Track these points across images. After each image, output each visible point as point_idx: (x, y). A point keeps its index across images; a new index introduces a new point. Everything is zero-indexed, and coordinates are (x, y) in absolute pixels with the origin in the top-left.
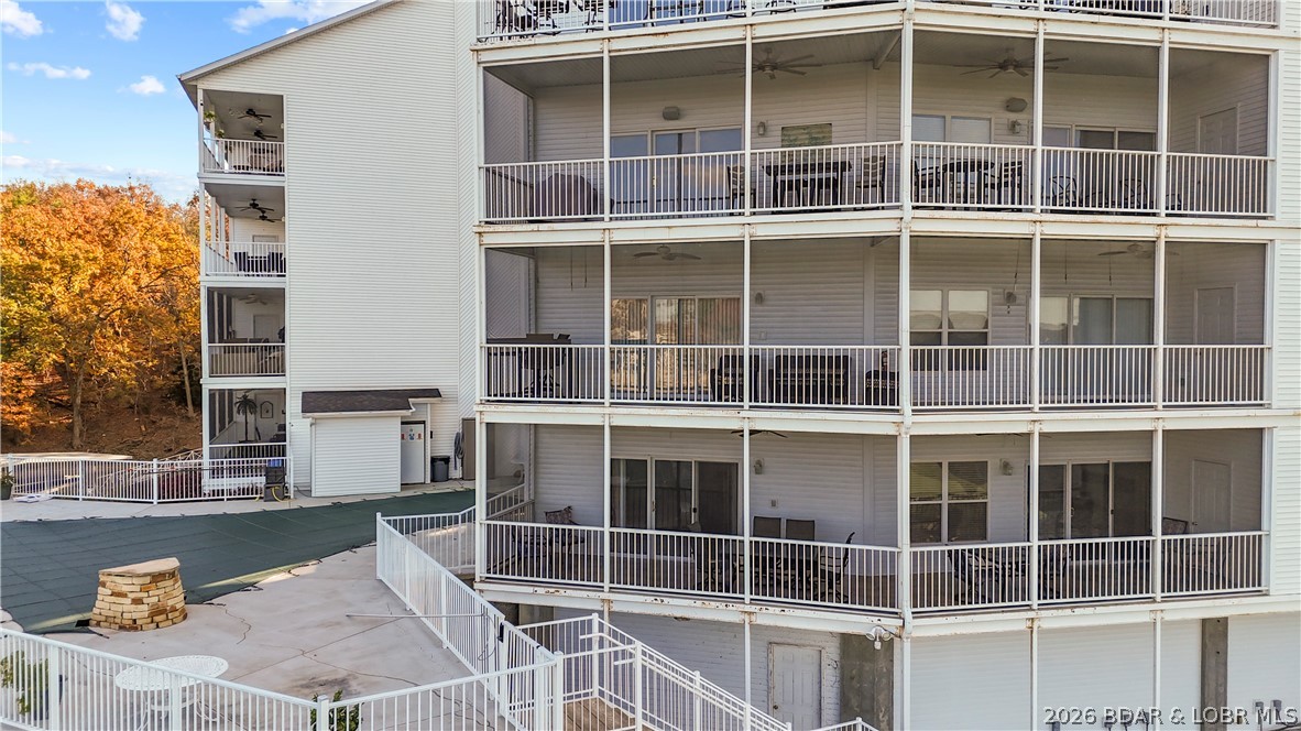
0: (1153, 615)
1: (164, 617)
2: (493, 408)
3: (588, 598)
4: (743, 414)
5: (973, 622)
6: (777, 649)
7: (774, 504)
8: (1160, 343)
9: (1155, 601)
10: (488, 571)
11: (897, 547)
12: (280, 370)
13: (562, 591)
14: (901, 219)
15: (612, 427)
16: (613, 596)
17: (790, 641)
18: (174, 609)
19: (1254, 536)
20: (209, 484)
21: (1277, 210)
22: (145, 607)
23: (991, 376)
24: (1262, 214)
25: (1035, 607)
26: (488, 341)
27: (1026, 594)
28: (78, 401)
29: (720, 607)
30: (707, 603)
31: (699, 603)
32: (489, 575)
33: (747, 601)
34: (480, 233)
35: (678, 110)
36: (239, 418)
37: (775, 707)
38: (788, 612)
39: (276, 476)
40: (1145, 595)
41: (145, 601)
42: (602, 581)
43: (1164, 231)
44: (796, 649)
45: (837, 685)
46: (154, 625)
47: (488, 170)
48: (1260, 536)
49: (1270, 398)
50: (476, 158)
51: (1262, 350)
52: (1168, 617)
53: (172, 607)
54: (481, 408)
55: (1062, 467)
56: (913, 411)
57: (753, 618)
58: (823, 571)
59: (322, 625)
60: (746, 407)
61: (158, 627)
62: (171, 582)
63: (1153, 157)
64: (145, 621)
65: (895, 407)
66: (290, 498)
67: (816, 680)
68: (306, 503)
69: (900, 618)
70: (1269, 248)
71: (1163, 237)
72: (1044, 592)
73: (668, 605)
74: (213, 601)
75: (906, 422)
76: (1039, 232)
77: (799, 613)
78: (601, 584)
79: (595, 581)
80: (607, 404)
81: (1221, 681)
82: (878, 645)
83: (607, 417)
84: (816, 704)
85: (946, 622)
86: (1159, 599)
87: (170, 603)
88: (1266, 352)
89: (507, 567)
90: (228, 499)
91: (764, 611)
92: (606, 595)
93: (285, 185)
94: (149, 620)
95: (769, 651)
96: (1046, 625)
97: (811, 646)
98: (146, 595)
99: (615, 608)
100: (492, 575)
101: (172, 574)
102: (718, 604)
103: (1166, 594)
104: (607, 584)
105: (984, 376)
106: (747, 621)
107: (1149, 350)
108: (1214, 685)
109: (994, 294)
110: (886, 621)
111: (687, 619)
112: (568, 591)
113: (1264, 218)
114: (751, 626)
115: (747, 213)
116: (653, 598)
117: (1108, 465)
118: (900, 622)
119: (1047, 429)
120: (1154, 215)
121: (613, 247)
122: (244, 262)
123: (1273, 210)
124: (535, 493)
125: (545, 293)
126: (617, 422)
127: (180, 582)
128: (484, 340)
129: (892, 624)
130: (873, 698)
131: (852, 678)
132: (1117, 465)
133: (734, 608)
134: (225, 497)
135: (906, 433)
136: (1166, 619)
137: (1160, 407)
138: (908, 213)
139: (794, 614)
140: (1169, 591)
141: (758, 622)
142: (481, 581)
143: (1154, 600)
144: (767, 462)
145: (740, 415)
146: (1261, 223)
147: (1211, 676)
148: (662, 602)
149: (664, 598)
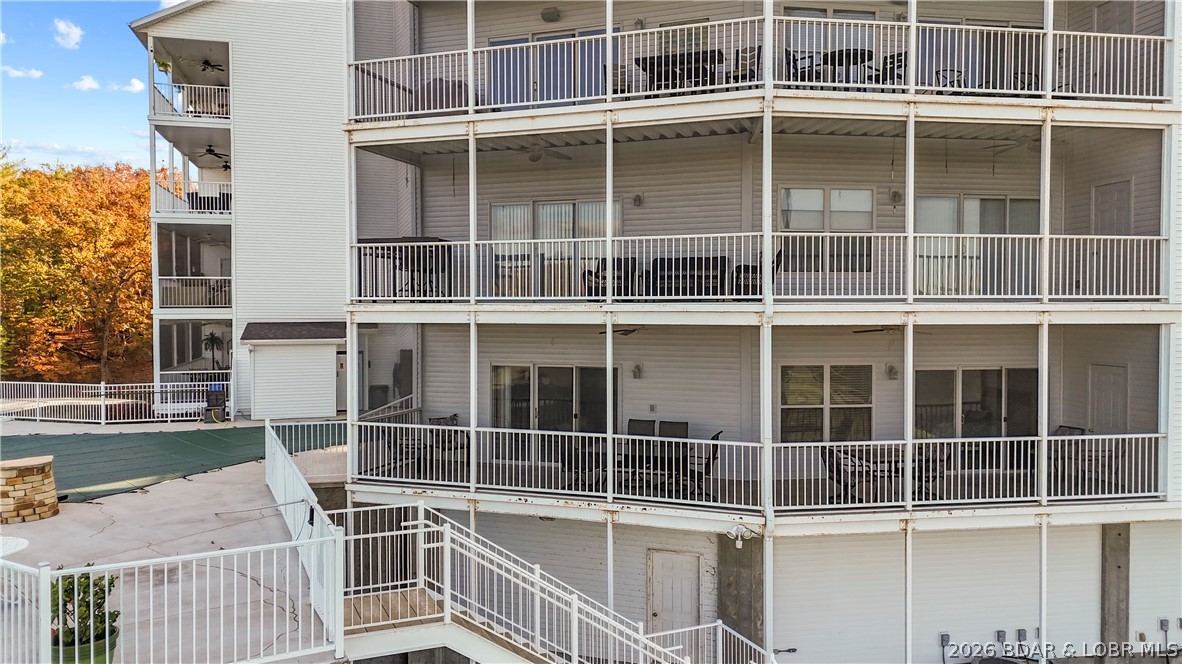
0: (1038, 520)
1: (30, 511)
2: (362, 307)
3: (454, 498)
4: (606, 308)
5: (841, 522)
6: (656, 556)
7: (652, 408)
8: (1046, 234)
9: (1040, 505)
10: (360, 473)
11: (759, 442)
12: (227, 303)
13: (429, 491)
14: (764, 98)
15: (479, 326)
16: (478, 496)
17: (668, 547)
18: (42, 504)
19: (1150, 439)
20: (158, 407)
21: (1175, 94)
22: (11, 501)
23: (876, 278)
24: (1158, 97)
25: (909, 508)
26: (359, 241)
27: (899, 495)
28: (105, 353)
29: (583, 506)
30: (569, 501)
31: (562, 502)
32: (360, 477)
33: (610, 500)
34: (349, 131)
35: (558, 11)
36: (207, 354)
37: (655, 615)
38: (651, 510)
39: (217, 401)
40: (1029, 498)
41: (10, 494)
42: (468, 481)
43: (1050, 115)
44: (674, 556)
45: (715, 592)
46: (19, 519)
47: (357, 68)
48: (1157, 439)
49: (1168, 293)
50: (345, 56)
51: (1158, 241)
52: (1055, 521)
53: (40, 501)
54: (351, 308)
55: (951, 374)
56: (775, 300)
57: (616, 517)
58: (692, 472)
59: (186, 521)
60: (609, 301)
61: (24, 521)
62: (40, 477)
63: (1038, 36)
64: (10, 514)
65: (758, 297)
66: (230, 420)
67: (695, 587)
68: (241, 424)
69: (763, 516)
70: (1166, 134)
71: (1049, 120)
72: (918, 494)
73: (532, 504)
74: (94, 501)
75: (769, 311)
76: (913, 113)
77: (660, 511)
78: (467, 485)
79: (462, 481)
80: (473, 302)
81: (1122, 596)
82: (739, 544)
83: (473, 314)
84: (695, 610)
85: (812, 521)
86: (1044, 503)
87: (38, 498)
88: (1162, 244)
89: (389, 470)
90: (172, 421)
91: (626, 509)
92: (472, 495)
93: (231, 127)
94: (15, 513)
95: (648, 557)
96: (921, 527)
97: (690, 552)
98: (12, 488)
99: (482, 508)
100: (362, 476)
101: (42, 470)
102: (580, 503)
103: (1053, 498)
104: (473, 484)
105: (868, 278)
106: (610, 520)
107: (1035, 240)
108: (1115, 600)
109: (878, 193)
110: (748, 519)
111: (552, 519)
112: (435, 492)
113: (1161, 102)
114: (616, 526)
115: (609, 99)
116: (517, 498)
117: (1001, 371)
118: (761, 521)
119: (923, 320)
120: (1039, 97)
121: (478, 141)
122: (197, 202)
123: (1170, 94)
124: (422, 401)
125: (430, 201)
126: (484, 319)
127: (52, 479)
128: (355, 240)
129: (753, 522)
130: (750, 607)
131: (730, 585)
132: (1009, 371)
133: (596, 507)
134: (169, 419)
135: (768, 323)
136: (1053, 524)
137: (1046, 300)
138: (769, 92)
139: (655, 512)
140: (1056, 494)
141: (621, 521)
142: (353, 483)
143: (1038, 504)
144: (647, 366)
145: (602, 309)
146: (1156, 106)
147: (1112, 591)
148: (526, 501)
149: (528, 498)
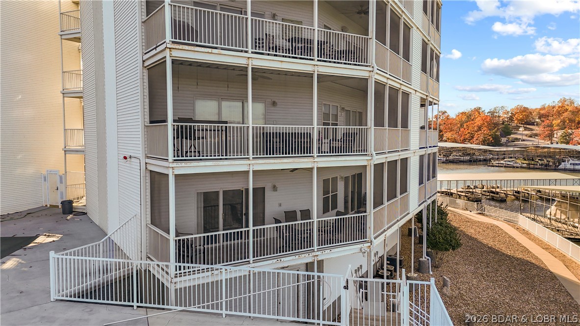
2: (184, 164)
7: (280, 205)
29: (306, 256)
30: (300, 255)
31: (297, 256)
34: (170, 49)
38: (333, 251)
69: (369, 242)
73: (284, 261)
77: (336, 250)
83: (251, 166)
91: (324, 253)
102: (305, 255)
109: (339, 107)
116: (276, 260)
141: (320, 259)
148: (281, 260)
149: (282, 259)
